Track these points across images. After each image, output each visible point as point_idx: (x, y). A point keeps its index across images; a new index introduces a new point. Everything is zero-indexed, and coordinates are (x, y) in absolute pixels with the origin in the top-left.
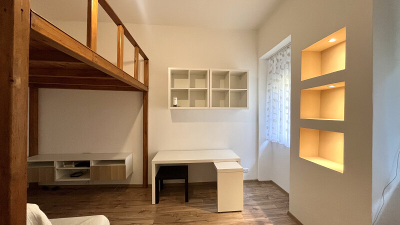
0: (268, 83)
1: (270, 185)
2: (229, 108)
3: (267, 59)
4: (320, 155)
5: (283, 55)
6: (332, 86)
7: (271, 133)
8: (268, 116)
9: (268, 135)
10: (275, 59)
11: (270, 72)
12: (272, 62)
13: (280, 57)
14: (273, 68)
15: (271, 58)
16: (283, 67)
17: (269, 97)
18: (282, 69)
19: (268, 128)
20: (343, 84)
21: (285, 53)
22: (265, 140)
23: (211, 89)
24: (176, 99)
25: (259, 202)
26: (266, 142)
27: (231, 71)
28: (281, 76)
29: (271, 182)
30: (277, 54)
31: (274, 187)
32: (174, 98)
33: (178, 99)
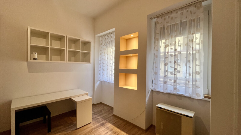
0: (100, 50)
1: (100, 105)
2: (80, 62)
3: (100, 37)
4: (125, 85)
5: (109, 37)
6: (132, 55)
7: (101, 77)
8: (100, 68)
9: (100, 78)
10: (104, 38)
11: (101, 44)
12: (102, 39)
13: (107, 37)
14: (103, 42)
15: (102, 36)
16: (108, 43)
17: (101, 58)
18: (108, 44)
19: (100, 74)
20: (137, 54)
21: (110, 36)
22: (98, 81)
23: (68, 49)
24: (36, 53)
25: (98, 115)
26: (99, 82)
27: (81, 39)
28: (108, 47)
29: (101, 103)
30: (105, 35)
31: (103, 105)
32: (34, 53)
33: (38, 54)
